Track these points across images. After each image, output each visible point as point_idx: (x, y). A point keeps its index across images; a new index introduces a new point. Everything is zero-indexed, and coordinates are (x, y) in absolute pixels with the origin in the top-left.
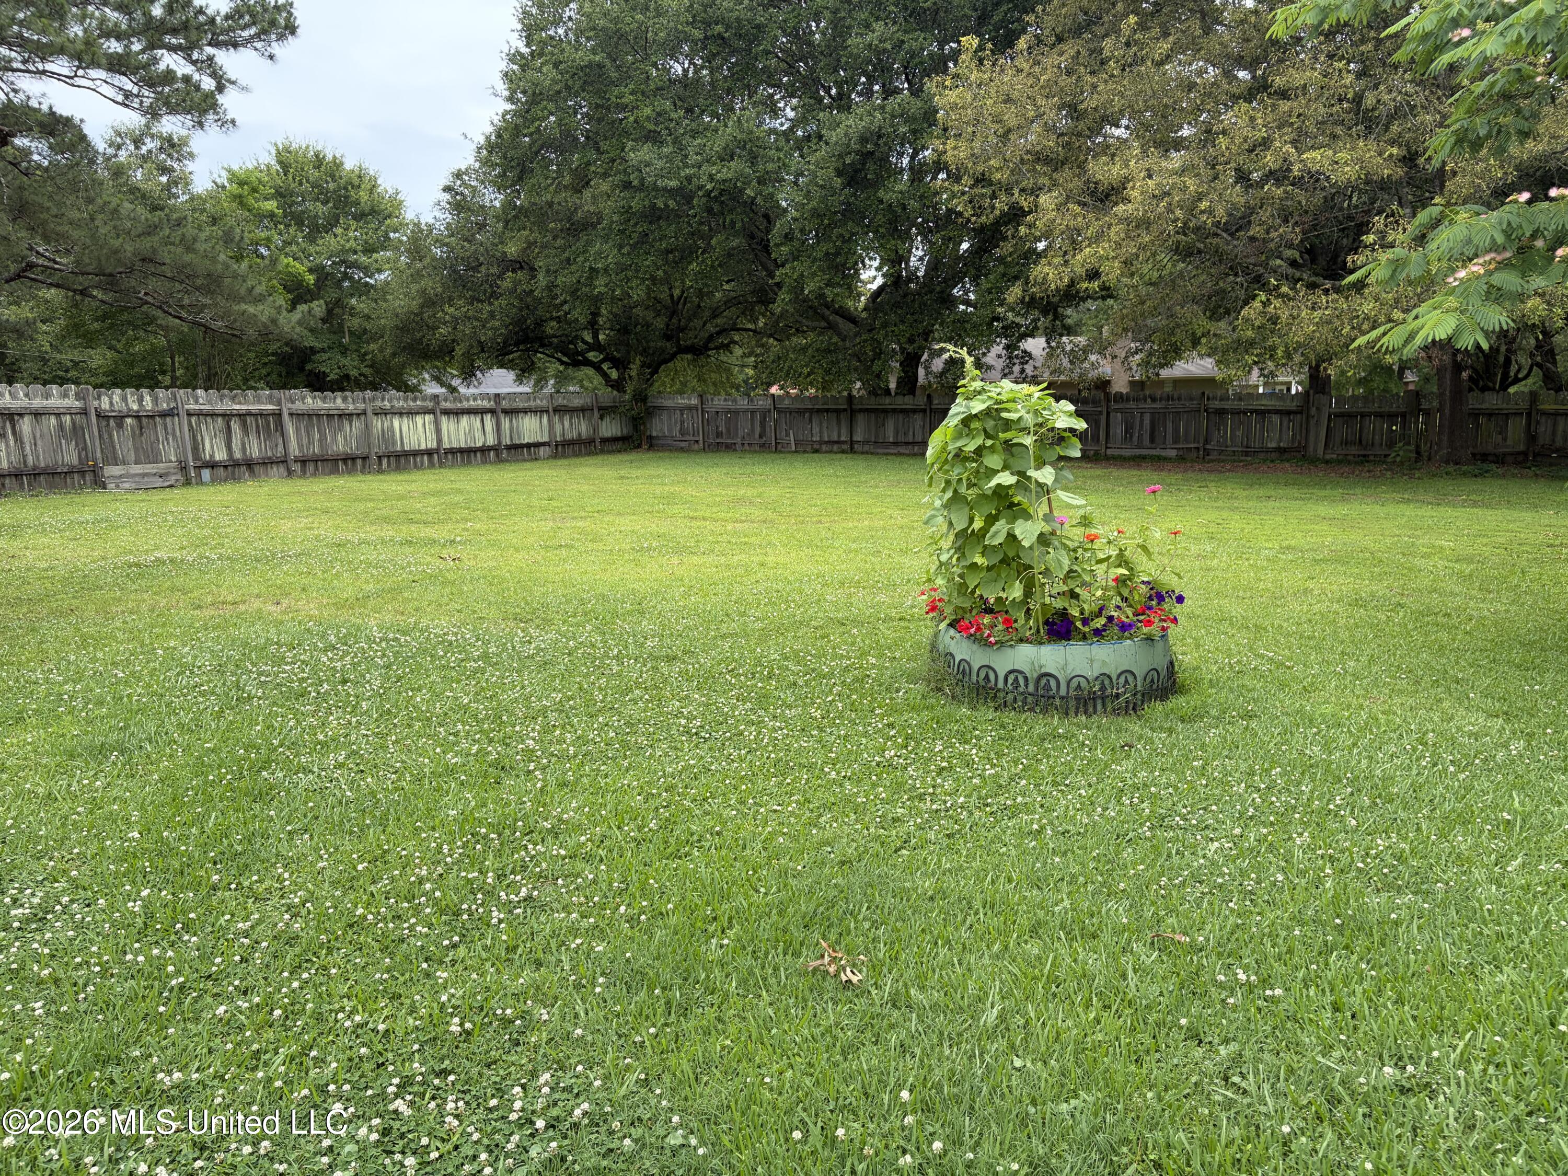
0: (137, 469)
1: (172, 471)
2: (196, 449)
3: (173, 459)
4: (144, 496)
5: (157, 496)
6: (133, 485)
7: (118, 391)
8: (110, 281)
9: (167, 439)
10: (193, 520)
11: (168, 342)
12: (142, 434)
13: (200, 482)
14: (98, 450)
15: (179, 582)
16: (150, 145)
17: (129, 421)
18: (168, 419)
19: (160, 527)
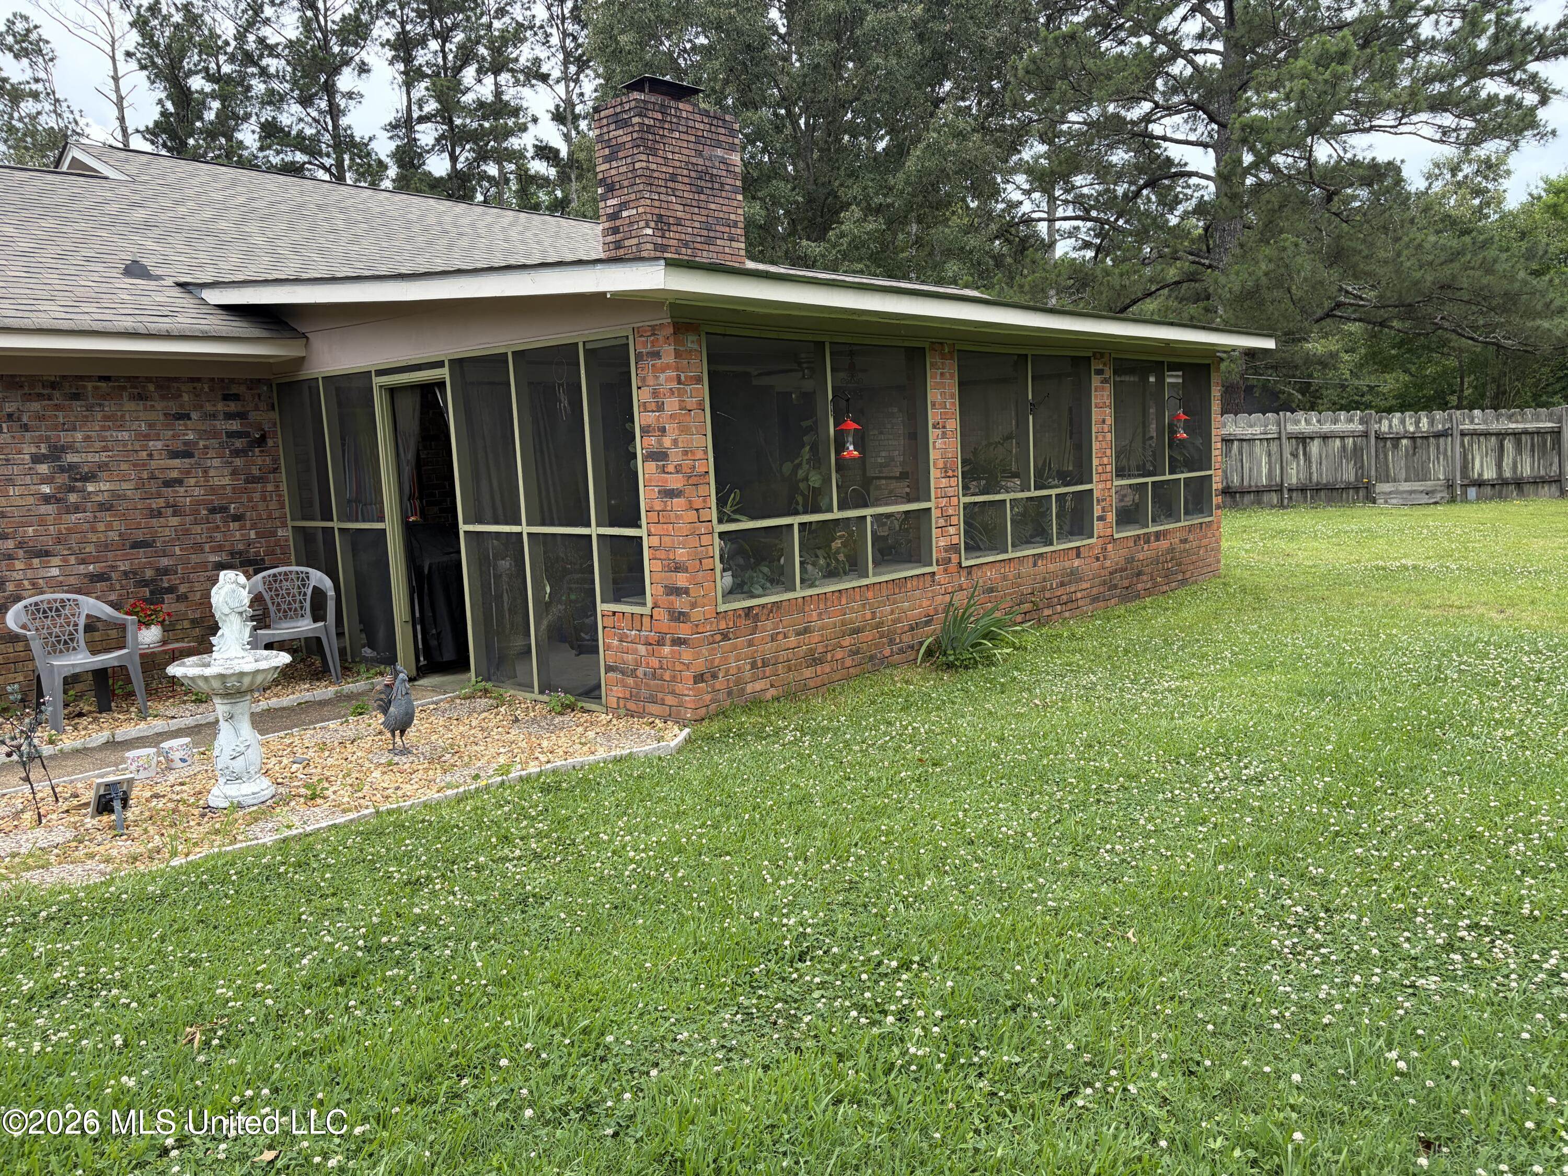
0: (1406, 486)
1: (1439, 488)
2: (1465, 467)
3: (1441, 477)
4: (1408, 512)
5: (1418, 512)
6: (1401, 501)
7: (1398, 415)
8: (1408, 310)
9: (1438, 459)
10: (1446, 534)
11: (1460, 362)
12: (1414, 454)
13: (1465, 500)
14: (1373, 469)
15: (1415, 585)
16: (1467, 169)
17: (1404, 442)
18: (1442, 440)
19: (1413, 539)
